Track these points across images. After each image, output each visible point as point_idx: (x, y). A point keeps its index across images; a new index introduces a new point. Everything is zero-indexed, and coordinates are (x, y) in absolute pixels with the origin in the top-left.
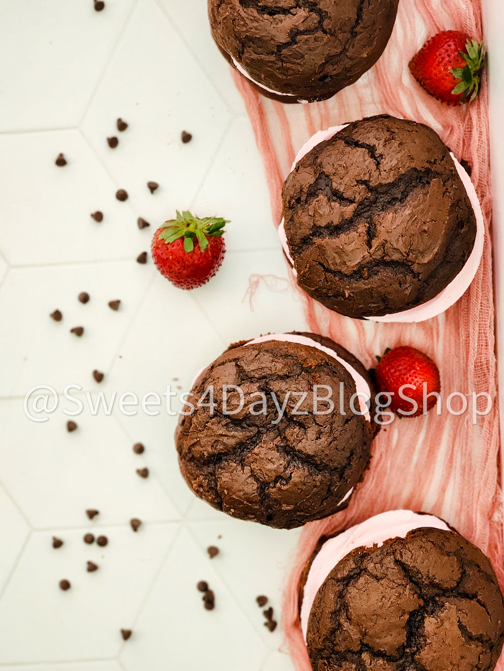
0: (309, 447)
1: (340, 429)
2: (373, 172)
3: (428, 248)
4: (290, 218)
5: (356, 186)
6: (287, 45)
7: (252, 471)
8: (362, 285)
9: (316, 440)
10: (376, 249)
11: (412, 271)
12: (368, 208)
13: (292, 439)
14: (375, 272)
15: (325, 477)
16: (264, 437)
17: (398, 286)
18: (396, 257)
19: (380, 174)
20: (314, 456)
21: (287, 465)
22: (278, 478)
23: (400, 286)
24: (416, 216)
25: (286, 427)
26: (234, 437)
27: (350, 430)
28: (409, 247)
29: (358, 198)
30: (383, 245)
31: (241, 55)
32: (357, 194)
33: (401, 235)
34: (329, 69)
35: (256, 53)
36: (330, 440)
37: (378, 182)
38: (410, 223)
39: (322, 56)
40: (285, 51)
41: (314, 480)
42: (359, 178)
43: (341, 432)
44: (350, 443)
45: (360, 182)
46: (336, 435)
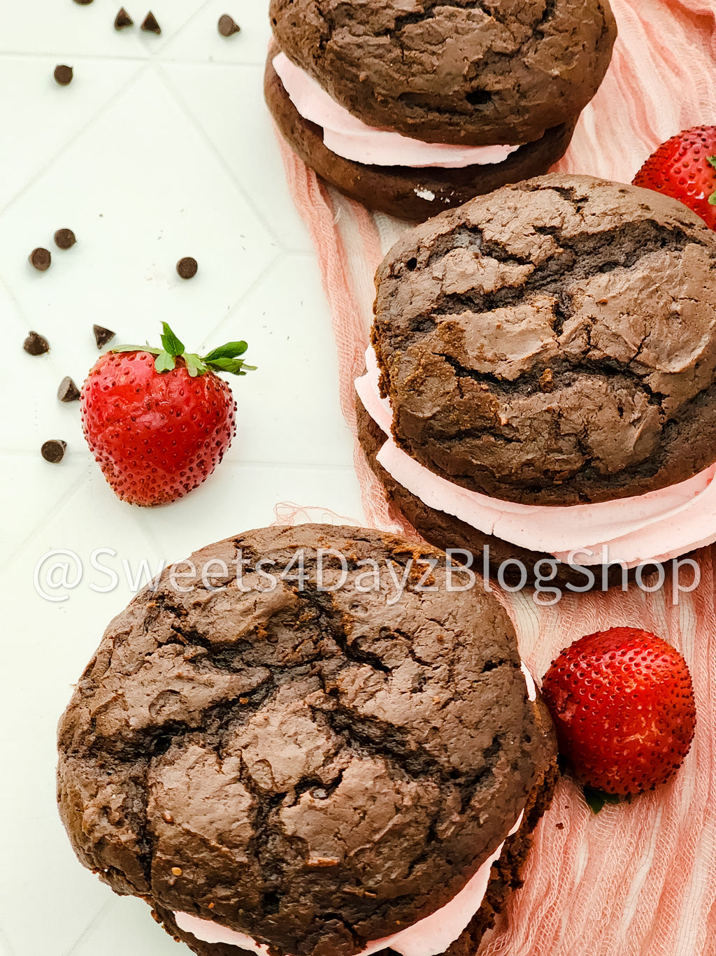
0: (394, 706)
1: (472, 677)
2: (569, 216)
3: (683, 347)
4: (390, 291)
5: (533, 234)
6: (414, 17)
7: (243, 767)
8: (540, 402)
9: (412, 692)
10: (571, 334)
11: (647, 388)
12: (556, 277)
13: (351, 690)
14: (567, 382)
15: (425, 788)
16: (284, 691)
17: (616, 413)
18: (612, 350)
19: (583, 219)
20: (402, 729)
21: (333, 751)
22: (307, 782)
23: (621, 415)
24: (657, 285)
25: (341, 667)
26: (210, 685)
27: (497, 685)
28: (643, 337)
29: (536, 254)
30: (587, 328)
31: (324, 43)
32: (536, 247)
33: (625, 312)
34: (490, 81)
35: (354, 35)
36: (446, 695)
37: (579, 231)
38: (645, 293)
39: (479, 47)
40: (409, 28)
41: (398, 792)
42: (540, 224)
43: (475, 685)
44: (493, 716)
45: (541, 230)
46: (460, 688)
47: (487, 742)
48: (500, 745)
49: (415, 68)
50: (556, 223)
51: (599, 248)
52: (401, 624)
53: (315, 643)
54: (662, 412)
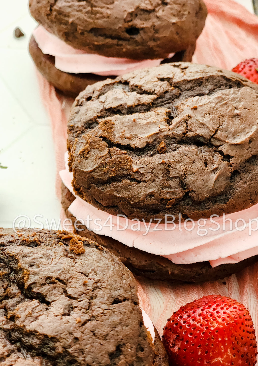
0: (49, 324)
1: (104, 306)
2: (177, 73)
3: (242, 131)
5: (157, 81)
8: (157, 159)
9: (63, 315)
10: (176, 124)
11: (221, 153)
12: (170, 101)
13: (22, 315)
14: (174, 149)
17: (203, 165)
18: (201, 132)
19: (185, 74)
20: (54, 339)
21: (6, 354)
23: (206, 167)
24: (226, 101)
25: (19, 302)
27: (120, 313)
28: (218, 126)
29: (158, 90)
30: (186, 121)
31: (52, 7)
32: (158, 87)
33: (208, 113)
36: (86, 317)
37: (183, 79)
38: (219, 105)
39: (132, 6)
42: (161, 77)
43: (106, 312)
44: (117, 331)
45: (162, 80)
46: (95, 314)
47: (112, 348)
48: (121, 351)
49: (98, 15)
50: (170, 76)
51: (194, 87)
52: (60, 275)
53: (5, 289)
54: (231, 166)
